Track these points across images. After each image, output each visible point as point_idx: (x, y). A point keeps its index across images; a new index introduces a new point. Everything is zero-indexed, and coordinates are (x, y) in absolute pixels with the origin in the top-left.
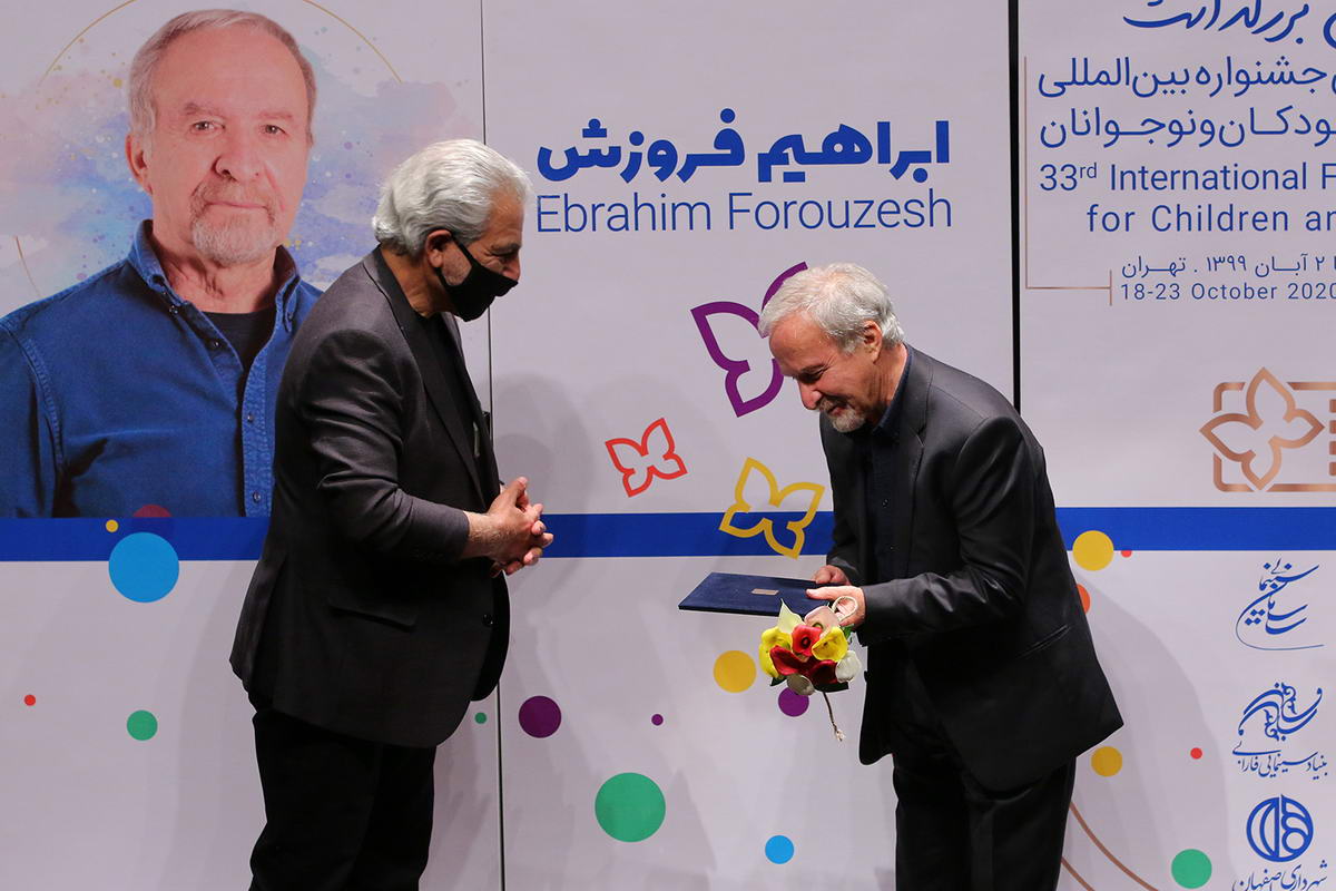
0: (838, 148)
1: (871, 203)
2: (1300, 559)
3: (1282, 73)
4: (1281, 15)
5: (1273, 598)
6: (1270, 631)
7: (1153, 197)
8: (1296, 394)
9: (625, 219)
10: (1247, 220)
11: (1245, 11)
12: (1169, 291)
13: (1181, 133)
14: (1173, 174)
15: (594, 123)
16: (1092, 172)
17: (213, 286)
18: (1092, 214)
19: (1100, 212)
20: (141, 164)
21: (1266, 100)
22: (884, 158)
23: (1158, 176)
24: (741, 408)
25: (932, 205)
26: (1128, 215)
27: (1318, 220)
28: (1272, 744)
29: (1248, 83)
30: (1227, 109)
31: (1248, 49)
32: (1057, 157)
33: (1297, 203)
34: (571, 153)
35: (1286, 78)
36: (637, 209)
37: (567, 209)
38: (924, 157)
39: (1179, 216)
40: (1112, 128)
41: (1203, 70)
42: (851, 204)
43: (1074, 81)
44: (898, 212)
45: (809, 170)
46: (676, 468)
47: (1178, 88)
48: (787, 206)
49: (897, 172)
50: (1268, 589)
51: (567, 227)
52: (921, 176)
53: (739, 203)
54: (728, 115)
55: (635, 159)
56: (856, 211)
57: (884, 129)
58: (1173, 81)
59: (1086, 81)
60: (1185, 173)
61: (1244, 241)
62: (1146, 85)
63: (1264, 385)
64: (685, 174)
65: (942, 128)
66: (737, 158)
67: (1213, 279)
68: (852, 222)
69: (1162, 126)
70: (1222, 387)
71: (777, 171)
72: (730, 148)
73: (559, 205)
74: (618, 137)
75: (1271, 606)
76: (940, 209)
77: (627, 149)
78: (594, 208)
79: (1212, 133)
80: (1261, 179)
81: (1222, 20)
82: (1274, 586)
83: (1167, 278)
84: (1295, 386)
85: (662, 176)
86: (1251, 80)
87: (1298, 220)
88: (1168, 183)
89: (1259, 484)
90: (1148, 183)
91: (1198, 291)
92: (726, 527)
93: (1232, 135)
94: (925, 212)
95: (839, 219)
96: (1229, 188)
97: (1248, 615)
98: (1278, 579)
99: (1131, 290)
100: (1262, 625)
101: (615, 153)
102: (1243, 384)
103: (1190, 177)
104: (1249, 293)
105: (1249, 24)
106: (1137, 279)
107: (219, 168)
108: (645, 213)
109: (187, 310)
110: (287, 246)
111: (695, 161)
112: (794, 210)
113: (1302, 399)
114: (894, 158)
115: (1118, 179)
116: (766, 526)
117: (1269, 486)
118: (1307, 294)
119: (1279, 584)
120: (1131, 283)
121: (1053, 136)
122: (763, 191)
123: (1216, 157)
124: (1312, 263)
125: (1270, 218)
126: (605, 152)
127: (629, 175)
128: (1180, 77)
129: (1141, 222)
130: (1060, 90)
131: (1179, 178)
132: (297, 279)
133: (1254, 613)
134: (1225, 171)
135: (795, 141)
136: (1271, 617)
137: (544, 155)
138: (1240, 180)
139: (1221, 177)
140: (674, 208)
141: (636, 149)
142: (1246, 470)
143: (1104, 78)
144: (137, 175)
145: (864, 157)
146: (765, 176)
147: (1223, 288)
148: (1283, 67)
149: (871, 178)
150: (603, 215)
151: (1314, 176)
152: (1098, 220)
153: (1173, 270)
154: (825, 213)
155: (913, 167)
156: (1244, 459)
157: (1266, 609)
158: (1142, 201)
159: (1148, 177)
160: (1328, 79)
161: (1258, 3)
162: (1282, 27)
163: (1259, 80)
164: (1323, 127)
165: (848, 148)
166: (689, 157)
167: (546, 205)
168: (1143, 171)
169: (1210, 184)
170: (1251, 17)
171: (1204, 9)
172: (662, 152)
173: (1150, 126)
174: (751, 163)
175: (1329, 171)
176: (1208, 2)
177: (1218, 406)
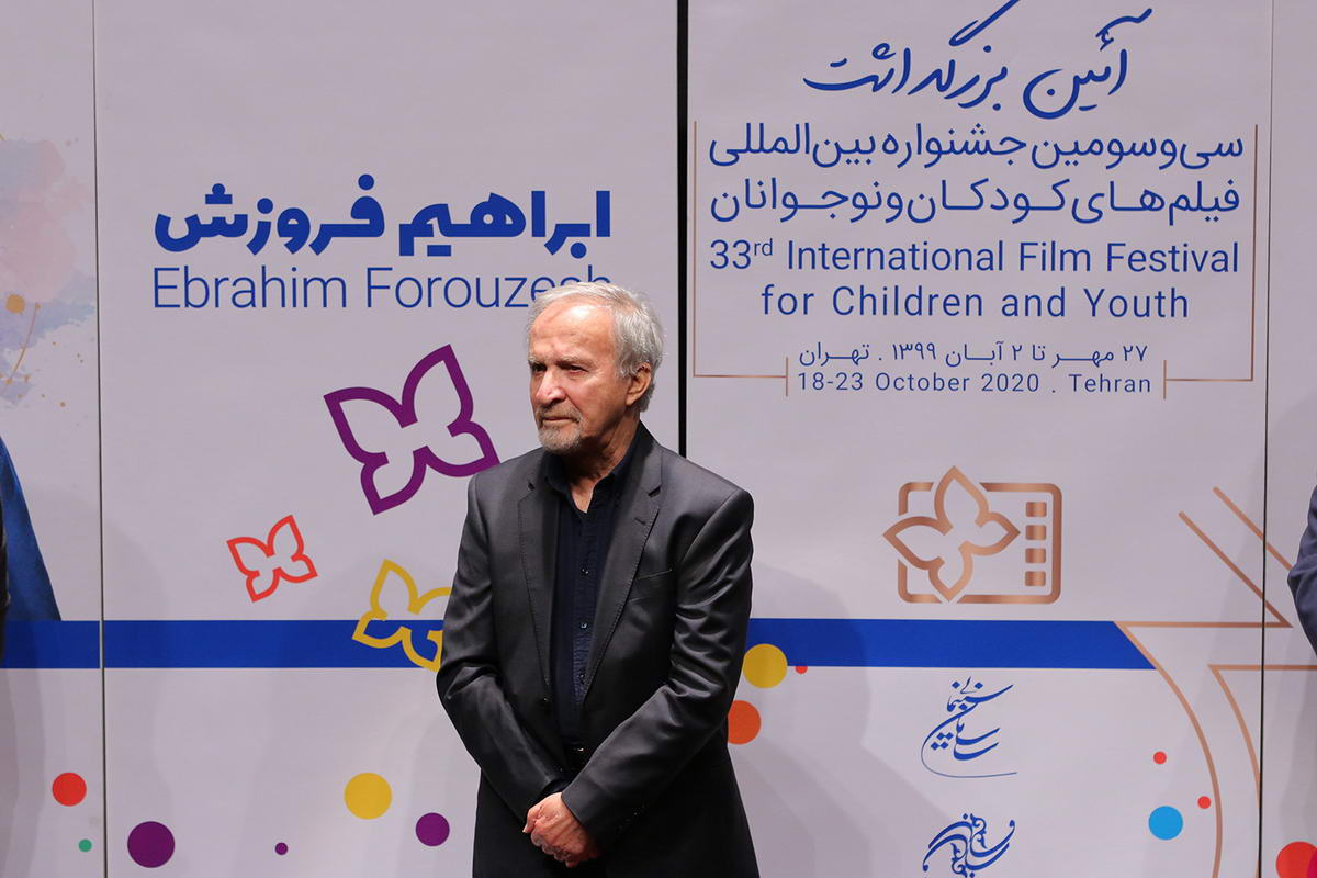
0: (488, 219)
1: (524, 280)
2: (992, 678)
3: (978, 143)
4: (976, 79)
5: (962, 721)
6: (958, 756)
7: (835, 278)
8: (990, 496)
9: (253, 294)
10: (937, 303)
11: (937, 74)
12: (851, 382)
13: (866, 207)
14: (856, 252)
15: (218, 189)
16: (767, 249)
18: (766, 295)
19: (776, 293)
21: (959, 172)
22: (539, 230)
23: (839, 255)
24: (378, 505)
26: (806, 297)
27: (1016, 305)
29: (940, 152)
30: (916, 181)
31: (941, 116)
32: (729, 232)
33: (992, 287)
34: (193, 221)
35: (982, 148)
36: (265, 284)
37: (187, 283)
38: (583, 230)
39: (862, 298)
40: (790, 201)
41: (890, 138)
42: (501, 282)
43: (749, 149)
45: (455, 242)
46: (306, 571)
47: (863, 158)
48: (430, 282)
49: (553, 246)
50: (957, 711)
51: (187, 303)
52: (579, 251)
53: (377, 278)
54: (366, 182)
55: (264, 228)
56: (507, 289)
57: (538, 199)
58: (857, 149)
59: (762, 149)
60: (869, 252)
61: (935, 327)
62: (826, 154)
63: (954, 485)
64: (319, 246)
65: (603, 199)
66: (376, 228)
67: (899, 368)
68: (502, 302)
69: (845, 199)
70: (908, 488)
71: (421, 243)
72: (368, 218)
73: (178, 279)
74: (243, 203)
75: (959, 729)
77: (255, 218)
78: (218, 282)
79: (900, 208)
80: (953, 259)
81: (912, 83)
82: (963, 707)
83: (848, 366)
84: (989, 487)
85: (293, 247)
86: (943, 149)
87: (993, 305)
88: (851, 262)
89: (948, 594)
90: (829, 262)
91: (883, 381)
92: (359, 635)
93: (922, 210)
95: (488, 298)
96: (918, 269)
97: (934, 739)
98: (968, 699)
99: (810, 380)
100: (950, 750)
101: (241, 221)
102: (932, 484)
103: (876, 256)
104: (939, 383)
105: (941, 88)
106: (816, 368)
108: (274, 287)
111: (329, 232)
112: (438, 288)
113: (995, 501)
114: (550, 231)
115: (795, 256)
116: (404, 635)
117: (959, 596)
118: (1002, 386)
119: (969, 705)
120: (810, 372)
121: (725, 208)
122: (405, 265)
123: (903, 234)
124: (1007, 352)
125: (963, 302)
126: (230, 221)
127: (256, 246)
129: (821, 304)
130: (733, 158)
131: (863, 257)
133: (940, 736)
134: (914, 250)
135: (441, 211)
136: (960, 741)
137: (163, 223)
138: (930, 260)
139: (909, 256)
140: (306, 283)
141: (265, 218)
142: (934, 579)
143: (781, 146)
145: (516, 229)
146: (406, 249)
147: (911, 378)
148: (978, 136)
149: (524, 252)
150: (226, 290)
151: (1011, 257)
152: (773, 302)
153: (855, 358)
154: (473, 291)
155: (570, 241)
156: (932, 567)
157: (954, 732)
158: (822, 282)
159: (829, 256)
160: (1027, 151)
161: (952, 64)
162: (978, 92)
163: (952, 150)
164: (1021, 202)
165: (499, 220)
166: (323, 227)
167: (164, 278)
168: (824, 249)
169: (897, 263)
170: (944, 81)
171: (892, 71)
172: (293, 222)
173: (832, 199)
174: (391, 235)
175: (1028, 250)
176: (897, 63)
177: (903, 508)
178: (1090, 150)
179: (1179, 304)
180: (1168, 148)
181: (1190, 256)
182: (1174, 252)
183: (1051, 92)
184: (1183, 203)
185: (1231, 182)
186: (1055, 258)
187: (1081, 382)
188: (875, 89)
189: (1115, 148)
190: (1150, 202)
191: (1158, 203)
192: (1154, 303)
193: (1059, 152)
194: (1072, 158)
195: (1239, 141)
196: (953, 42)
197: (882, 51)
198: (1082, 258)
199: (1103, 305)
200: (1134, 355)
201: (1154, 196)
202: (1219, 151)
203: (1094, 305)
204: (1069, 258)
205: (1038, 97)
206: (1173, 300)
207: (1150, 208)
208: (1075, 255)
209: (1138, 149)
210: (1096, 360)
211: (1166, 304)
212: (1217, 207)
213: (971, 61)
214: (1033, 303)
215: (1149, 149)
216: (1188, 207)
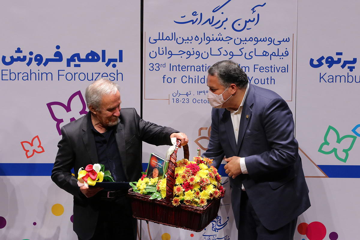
0: (90, 57)
1: (100, 73)
3: (220, 38)
4: (219, 21)
7: (182, 73)
9: (28, 77)
11: (209, 20)
12: (186, 101)
13: (190, 55)
14: (188, 66)
15: (19, 49)
16: (164, 66)
18: (164, 78)
19: (166, 77)
21: (215, 45)
22: (104, 60)
23: (183, 67)
25: (117, 75)
26: (174, 78)
28: (214, 233)
29: (210, 40)
30: (203, 48)
31: (210, 31)
32: (154, 61)
34: (12, 58)
35: (221, 39)
36: (31, 74)
37: (10, 74)
38: (115, 60)
39: (189, 79)
40: (170, 53)
41: (197, 36)
42: (94, 74)
43: (159, 39)
44: (108, 76)
45: (82, 63)
46: (42, 150)
47: (189, 42)
48: (75, 74)
49: (107, 65)
51: (10, 79)
52: (114, 66)
53: (61, 73)
54: (58, 47)
55: (31, 59)
56: (95, 76)
57: (104, 52)
58: (188, 39)
59: (163, 39)
60: (191, 67)
62: (180, 41)
64: (45, 64)
65: (121, 52)
66: (60, 60)
67: (198, 97)
68: (94, 79)
69: (185, 53)
71: (72, 64)
72: (58, 57)
73: (8, 73)
74: (26, 53)
76: (120, 76)
77: (28, 57)
78: (18, 74)
79: (199, 55)
81: (202, 22)
83: (185, 97)
85: (39, 64)
88: (186, 69)
90: (180, 69)
91: (194, 101)
93: (205, 56)
94: (116, 76)
95: (90, 78)
99: (175, 100)
101: (25, 57)
102: (207, 128)
103: (193, 68)
105: (210, 23)
106: (177, 97)
108: (33, 75)
111: (48, 60)
112: (77, 75)
114: (107, 61)
115: (171, 68)
120: (175, 98)
121: (153, 55)
122: (68, 69)
123: (200, 62)
126: (22, 57)
127: (28, 64)
128: (190, 38)
129: (178, 80)
130: (155, 41)
131: (189, 68)
134: (203, 66)
135: (78, 55)
137: (4, 58)
139: (201, 68)
140: (42, 74)
141: (31, 57)
143: (168, 38)
145: (98, 60)
146: (69, 65)
147: (202, 100)
148: (220, 36)
149: (100, 66)
150: (21, 76)
152: (166, 79)
153: (187, 95)
154: (86, 76)
155: (112, 63)
158: (178, 74)
159: (180, 67)
160: (233, 40)
161: (213, 17)
162: (220, 25)
163: (213, 40)
164: (231, 54)
165: (93, 57)
167: (4, 72)
168: (179, 66)
169: (198, 70)
170: (211, 22)
171: (197, 19)
172: (38, 58)
173: (181, 53)
174: (65, 61)
176: (199, 17)
177: (200, 134)
178: (249, 40)
179: (273, 81)
180: (270, 40)
181: (275, 68)
182: (271, 67)
183: (239, 25)
184: (274, 54)
185: (286, 49)
188: (193, 23)
189: (256, 39)
190: (265, 54)
191: (267, 54)
192: (266, 81)
193: (241, 40)
194: (244, 42)
195: (289, 38)
196: (214, 11)
197: (194, 14)
198: (247, 69)
201: (266, 52)
202: (283, 41)
205: (236, 26)
206: (271, 80)
207: (265, 55)
208: (245, 68)
209: (262, 40)
211: (269, 81)
212: (283, 55)
213: (218, 16)
215: (265, 40)
216: (275, 55)
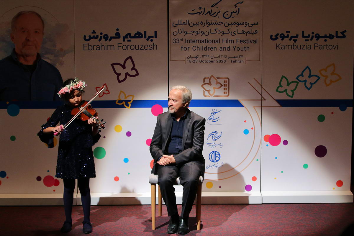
0: (137, 35)
1: (143, 45)
2: (218, 109)
3: (216, 23)
4: (215, 12)
5: (214, 116)
6: (213, 121)
7: (193, 45)
8: (218, 79)
9: (99, 48)
10: (209, 49)
11: (209, 12)
12: (195, 61)
13: (198, 33)
14: (196, 40)
15: (94, 31)
16: (182, 40)
17: (26, 60)
18: (182, 47)
19: (183, 47)
20: (13, 38)
21: (213, 27)
22: (145, 37)
23: (194, 41)
24: (120, 82)
25: (154, 46)
26: (188, 48)
27: (222, 49)
28: (213, 142)
29: (210, 24)
30: (206, 29)
31: (210, 19)
32: (176, 37)
33: (218, 46)
34: (90, 36)
35: (216, 24)
36: (101, 46)
37: (89, 46)
38: (152, 37)
39: (197, 48)
40: (186, 32)
41: (202, 22)
42: (139, 46)
43: (179, 24)
44: (148, 47)
45: (132, 39)
46: (108, 92)
47: (197, 25)
48: (128, 46)
49: (148, 40)
50: (213, 114)
51: (89, 50)
52: (152, 41)
53: (119, 45)
54: (118, 30)
55: (101, 37)
56: (140, 47)
57: (145, 32)
58: (196, 24)
59: (181, 24)
60: (198, 40)
61: (209, 52)
62: (191, 25)
63: (212, 78)
64: (110, 40)
65: (156, 32)
66: (119, 37)
67: (203, 59)
68: (139, 49)
69: (194, 32)
70: (205, 78)
71: (126, 40)
72: (118, 35)
73: (87, 46)
74: (98, 33)
75: (213, 117)
76: (155, 46)
77: (100, 36)
78: (94, 46)
79: (203, 33)
80: (212, 41)
81: (205, 13)
82: (214, 113)
83: (195, 59)
84: (218, 78)
85: (106, 40)
87: (218, 49)
88: (195, 42)
89: (211, 95)
90: (192, 42)
91: (201, 61)
92: (117, 103)
93: (207, 34)
94: (153, 47)
95: (137, 48)
97: (209, 119)
98: (215, 112)
99: (189, 61)
100: (212, 120)
101: (97, 36)
102: (208, 78)
103: (199, 41)
104: (210, 61)
105: (210, 14)
106: (190, 59)
107: (27, 39)
108: (103, 47)
109: (21, 64)
110: (39, 53)
111: (112, 38)
112: (129, 47)
113: (219, 80)
114: (147, 37)
115: (187, 41)
116: (124, 103)
117: (213, 96)
118: (220, 62)
119: (215, 113)
120: (189, 60)
121: (175, 33)
122: (124, 43)
123: (204, 37)
124: (221, 56)
125: (213, 48)
126: (96, 36)
127: (100, 40)
128: (198, 23)
129: (191, 49)
130: (176, 25)
131: (197, 41)
132: (41, 59)
133: (210, 118)
134: (205, 40)
135: (129, 34)
136: (213, 119)
137: (85, 37)
138: (208, 42)
139: (205, 41)
140: (108, 46)
141: (101, 36)
142: (209, 93)
143: (184, 23)
144: (12, 40)
145: (142, 37)
146: (124, 40)
147: (205, 61)
148: (216, 22)
149: (143, 41)
150: (95, 47)
151: (221, 41)
152: (183, 48)
153: (196, 57)
154: (135, 47)
155: (150, 39)
156: (209, 91)
157: (212, 118)
158: (191, 45)
159: (192, 41)
160: (224, 24)
161: (211, 10)
162: (215, 15)
163: (212, 24)
164: (223, 32)
165: (139, 35)
166: (111, 37)
167: (85, 45)
168: (191, 40)
169: (203, 42)
170: (210, 13)
171: (202, 11)
172: (106, 36)
173: (192, 32)
174: (122, 38)
175: (224, 40)
176: (203, 10)
177: (204, 81)
178: (234, 24)
179: (248, 48)
180: (246, 24)
181: (250, 41)
182: (247, 40)
183: (227, 15)
184: (248, 32)
185: (256, 29)
186: (228, 41)
187: (232, 61)
188: (199, 14)
189: (238, 24)
190: (243, 32)
191: (244, 32)
192: (244, 48)
193: (229, 24)
194: (231, 25)
195: (257, 23)
196: (212, 7)
197: (200, 8)
198: (232, 41)
199: (236, 49)
200: (241, 57)
201: (244, 31)
202: (254, 24)
203: (234, 49)
204: (230, 41)
205: (225, 16)
206: (247, 48)
207: (243, 33)
208: (231, 41)
209: (241, 24)
210: (235, 57)
211: (246, 48)
212: (254, 33)
213: (214, 10)
214: (225, 49)
215: (243, 24)
216: (249, 33)
